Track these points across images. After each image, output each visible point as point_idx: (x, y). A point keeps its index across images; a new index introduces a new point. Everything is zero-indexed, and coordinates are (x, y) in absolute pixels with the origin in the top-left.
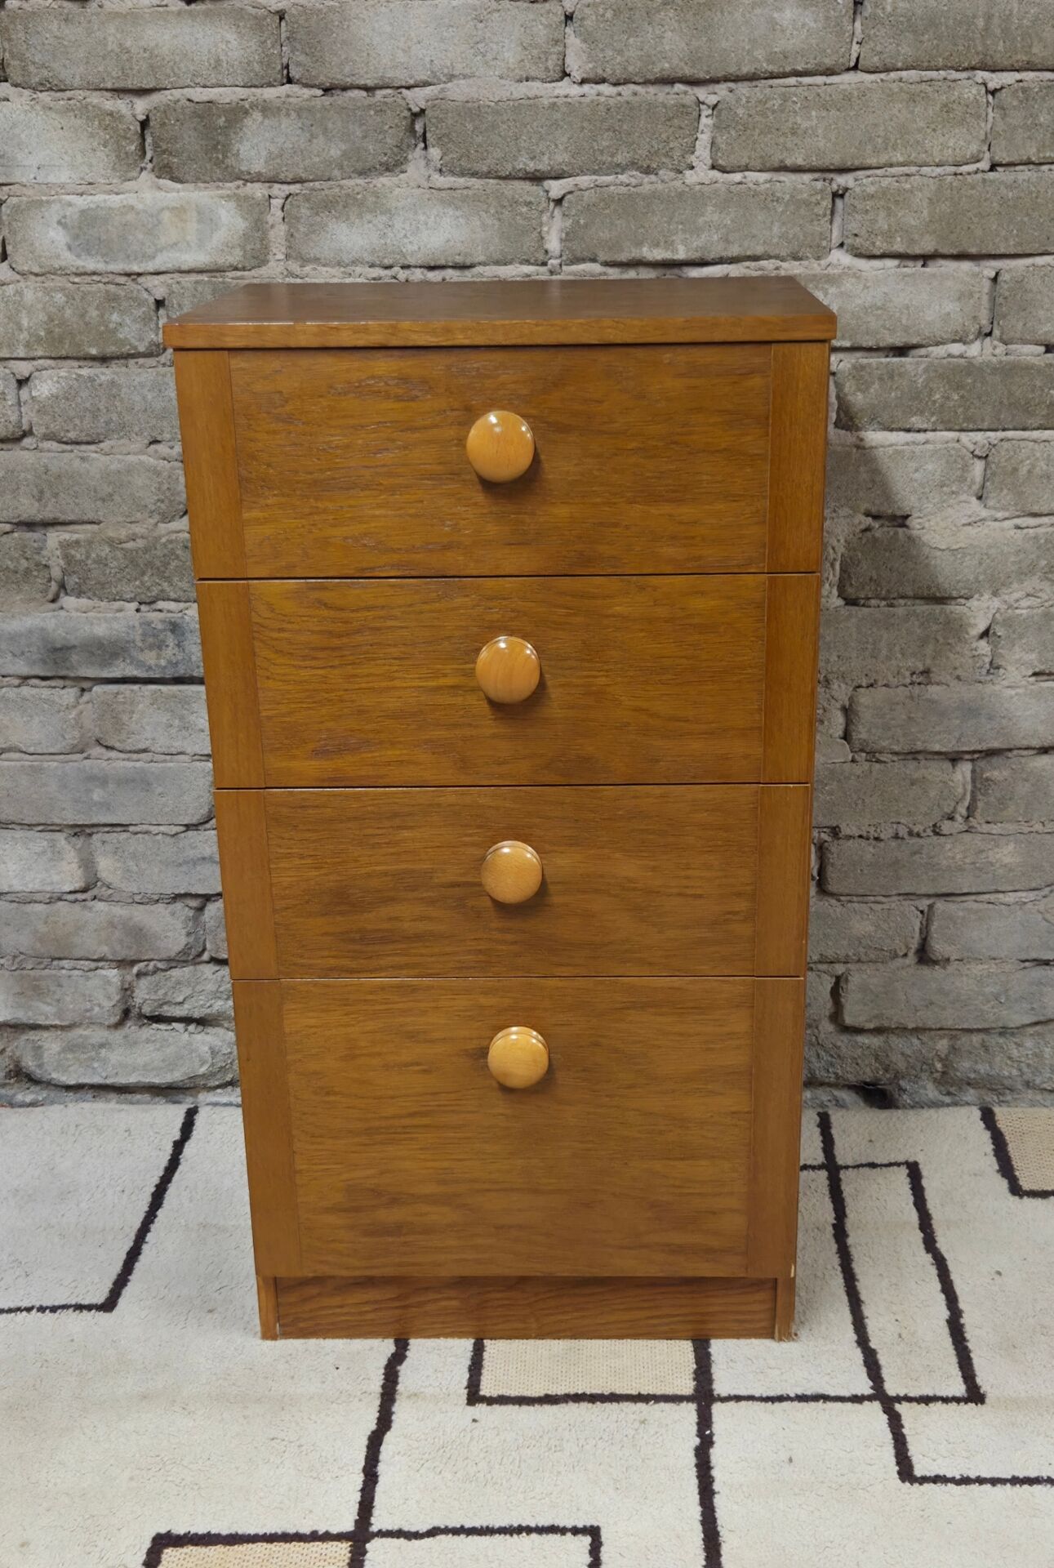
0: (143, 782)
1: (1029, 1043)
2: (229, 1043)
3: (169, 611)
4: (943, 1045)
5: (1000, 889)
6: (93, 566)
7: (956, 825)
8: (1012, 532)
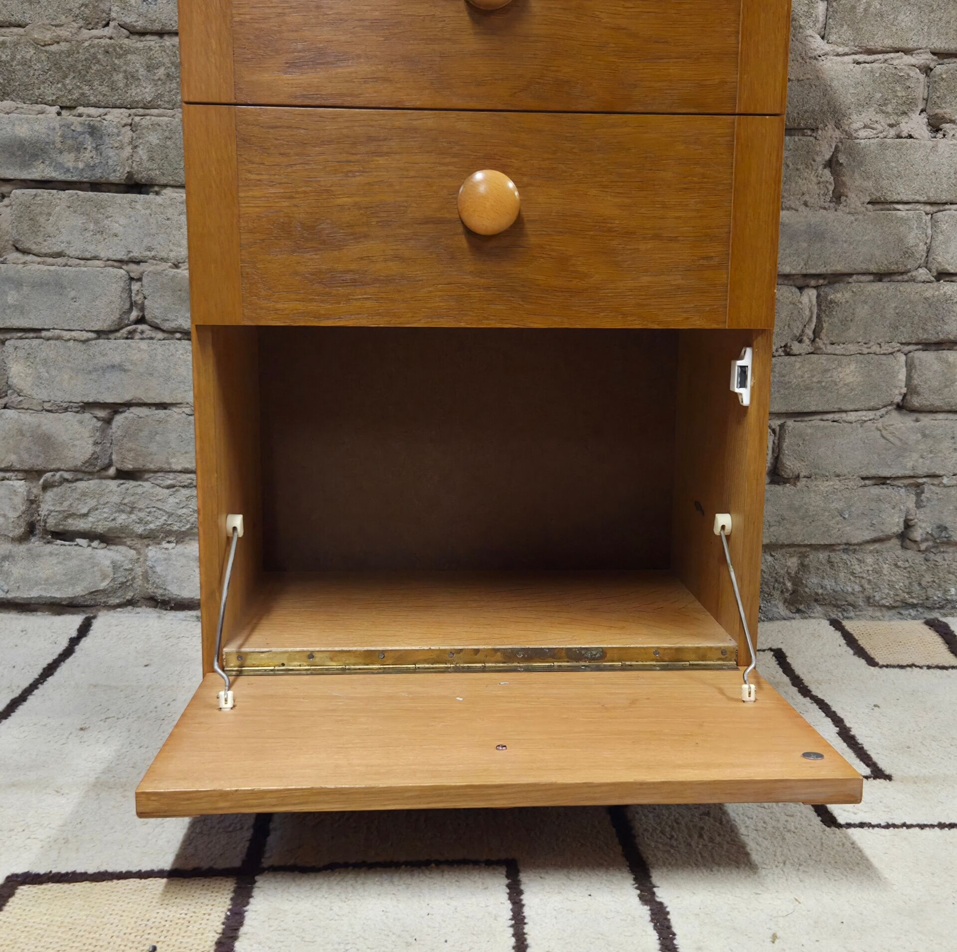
0: (58, 286)
1: (870, 560)
2: (131, 560)
3: (89, 116)
4: (793, 562)
5: (843, 408)
6: (18, 67)
7: (804, 345)
8: (851, 66)
